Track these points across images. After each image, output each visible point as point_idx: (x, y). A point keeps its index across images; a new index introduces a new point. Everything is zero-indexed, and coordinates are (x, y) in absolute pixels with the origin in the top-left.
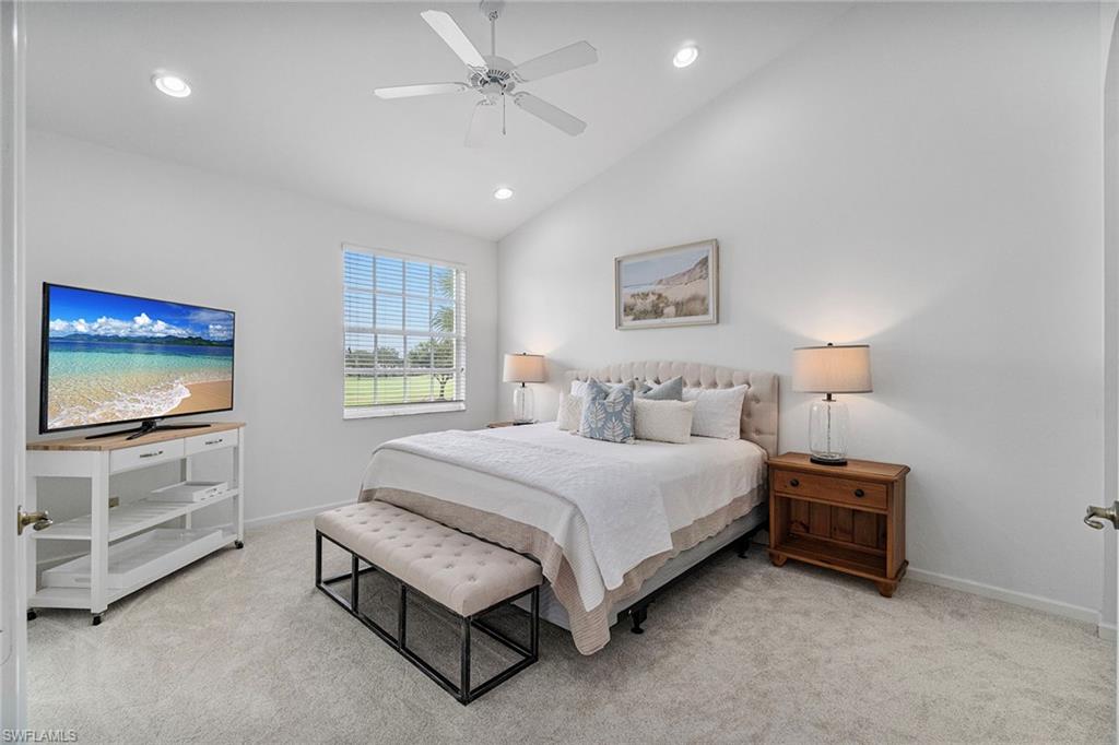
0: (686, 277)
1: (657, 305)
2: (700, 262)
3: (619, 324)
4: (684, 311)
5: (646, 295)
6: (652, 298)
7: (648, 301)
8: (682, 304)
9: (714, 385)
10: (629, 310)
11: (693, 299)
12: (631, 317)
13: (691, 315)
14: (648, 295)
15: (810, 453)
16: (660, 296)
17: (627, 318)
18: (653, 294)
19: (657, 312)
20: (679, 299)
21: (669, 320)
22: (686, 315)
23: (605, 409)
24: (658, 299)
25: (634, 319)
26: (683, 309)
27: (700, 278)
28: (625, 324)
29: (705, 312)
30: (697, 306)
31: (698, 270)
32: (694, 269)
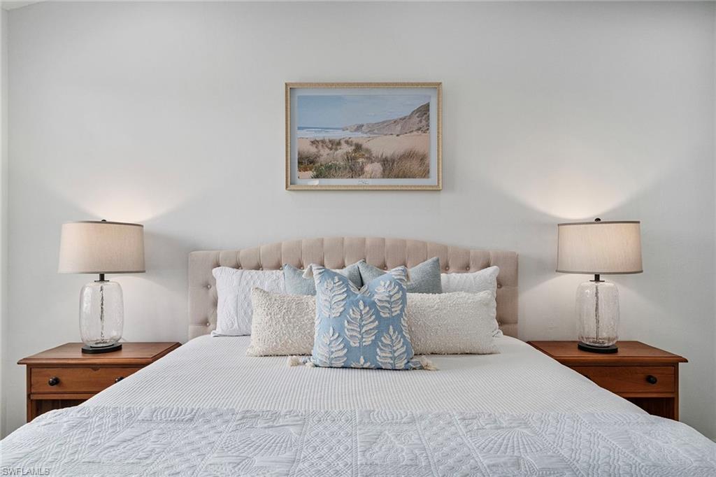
0: (399, 128)
1: (354, 159)
2: (418, 110)
3: (290, 183)
4: (395, 171)
5: (335, 144)
6: (345, 149)
7: (339, 152)
8: (393, 161)
9: (466, 268)
10: (306, 162)
11: (409, 155)
12: (310, 173)
13: (405, 177)
14: (339, 143)
15: (578, 340)
16: (358, 147)
17: (303, 173)
18: (347, 142)
19: (354, 170)
20: (388, 153)
21: (370, 182)
22: (397, 177)
23: (377, 313)
24: (355, 151)
25: (317, 177)
26: (392, 167)
27: (419, 129)
28: (299, 182)
29: (425, 174)
30: (414, 165)
31: (416, 119)
32: (410, 117)
